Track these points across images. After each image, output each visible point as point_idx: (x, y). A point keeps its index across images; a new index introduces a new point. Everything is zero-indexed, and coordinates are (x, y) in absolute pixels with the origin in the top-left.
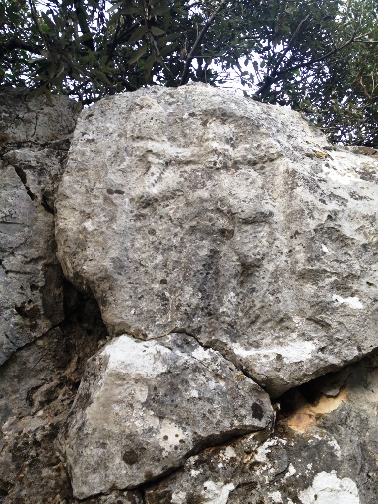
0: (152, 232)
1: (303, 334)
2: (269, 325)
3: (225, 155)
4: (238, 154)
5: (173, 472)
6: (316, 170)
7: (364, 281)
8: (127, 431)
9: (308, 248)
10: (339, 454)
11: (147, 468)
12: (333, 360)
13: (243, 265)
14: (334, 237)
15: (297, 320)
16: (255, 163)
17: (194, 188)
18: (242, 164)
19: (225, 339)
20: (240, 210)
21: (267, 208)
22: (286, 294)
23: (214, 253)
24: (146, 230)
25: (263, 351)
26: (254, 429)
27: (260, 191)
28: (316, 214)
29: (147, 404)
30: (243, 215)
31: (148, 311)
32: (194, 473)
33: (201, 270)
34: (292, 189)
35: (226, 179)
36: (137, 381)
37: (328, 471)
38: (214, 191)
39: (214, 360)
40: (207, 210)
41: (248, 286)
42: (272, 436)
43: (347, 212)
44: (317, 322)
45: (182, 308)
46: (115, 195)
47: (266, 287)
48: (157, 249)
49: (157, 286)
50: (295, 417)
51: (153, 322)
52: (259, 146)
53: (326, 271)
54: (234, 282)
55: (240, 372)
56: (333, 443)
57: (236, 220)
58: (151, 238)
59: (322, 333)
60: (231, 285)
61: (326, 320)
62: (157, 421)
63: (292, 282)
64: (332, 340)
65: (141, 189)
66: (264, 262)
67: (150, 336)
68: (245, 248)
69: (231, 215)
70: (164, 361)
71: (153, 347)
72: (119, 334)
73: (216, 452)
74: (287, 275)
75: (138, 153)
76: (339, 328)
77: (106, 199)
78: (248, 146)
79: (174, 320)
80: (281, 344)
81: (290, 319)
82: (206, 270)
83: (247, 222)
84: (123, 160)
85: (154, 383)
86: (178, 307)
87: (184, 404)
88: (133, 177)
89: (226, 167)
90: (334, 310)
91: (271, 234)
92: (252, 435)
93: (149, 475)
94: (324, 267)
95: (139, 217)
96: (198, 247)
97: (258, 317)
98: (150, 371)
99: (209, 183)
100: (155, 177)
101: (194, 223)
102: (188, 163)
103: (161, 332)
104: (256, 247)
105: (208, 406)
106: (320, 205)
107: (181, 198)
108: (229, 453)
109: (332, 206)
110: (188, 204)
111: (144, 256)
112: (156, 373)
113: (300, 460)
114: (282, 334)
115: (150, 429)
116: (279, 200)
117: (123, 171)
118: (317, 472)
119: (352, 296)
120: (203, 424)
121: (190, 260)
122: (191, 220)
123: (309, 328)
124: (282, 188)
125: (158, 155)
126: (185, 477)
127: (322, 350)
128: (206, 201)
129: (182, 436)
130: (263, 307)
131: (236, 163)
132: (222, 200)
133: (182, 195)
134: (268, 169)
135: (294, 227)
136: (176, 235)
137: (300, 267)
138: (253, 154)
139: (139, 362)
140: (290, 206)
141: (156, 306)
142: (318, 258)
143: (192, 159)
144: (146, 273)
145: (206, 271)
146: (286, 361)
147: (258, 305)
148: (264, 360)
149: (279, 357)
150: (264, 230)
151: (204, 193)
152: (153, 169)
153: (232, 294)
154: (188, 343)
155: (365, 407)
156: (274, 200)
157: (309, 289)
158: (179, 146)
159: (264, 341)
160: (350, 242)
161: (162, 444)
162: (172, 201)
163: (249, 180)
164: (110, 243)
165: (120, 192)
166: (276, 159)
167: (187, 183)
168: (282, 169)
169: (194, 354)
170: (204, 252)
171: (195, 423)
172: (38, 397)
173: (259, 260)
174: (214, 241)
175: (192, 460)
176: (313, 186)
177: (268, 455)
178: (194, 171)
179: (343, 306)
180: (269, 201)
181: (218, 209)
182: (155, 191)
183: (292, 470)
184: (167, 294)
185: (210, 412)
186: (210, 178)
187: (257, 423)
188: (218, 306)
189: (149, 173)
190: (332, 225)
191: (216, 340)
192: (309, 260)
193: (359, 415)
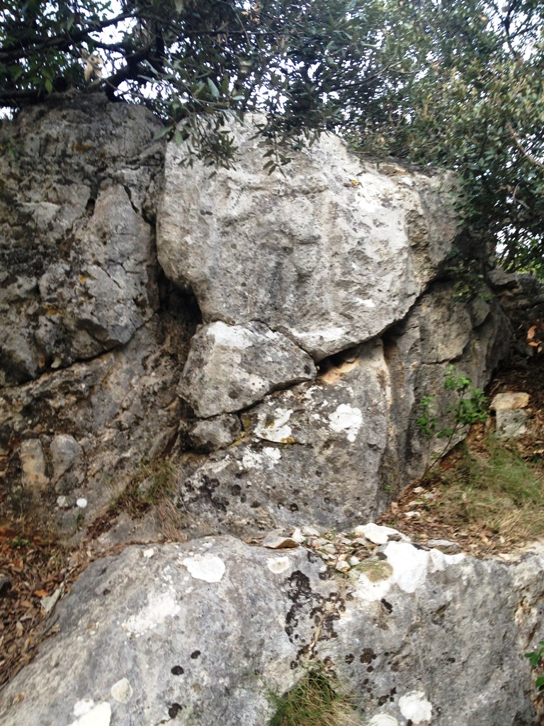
0: (234, 246)
1: (336, 324)
2: (315, 317)
3: (286, 185)
4: (296, 184)
5: (258, 403)
6: (351, 200)
7: (376, 288)
8: (231, 380)
9: (343, 265)
10: (352, 395)
11: (244, 401)
12: (354, 340)
13: (299, 275)
14: (360, 257)
15: (333, 314)
16: (308, 193)
17: (264, 212)
18: (298, 192)
19: (286, 326)
20: (298, 234)
21: (316, 233)
22: (327, 297)
23: (279, 264)
24: (229, 245)
25: (311, 334)
26: (305, 380)
27: (312, 218)
28: (350, 240)
29: (241, 365)
30: (300, 238)
31: (235, 305)
32: (270, 404)
33: (270, 277)
34: (335, 218)
35: (287, 205)
36: (234, 351)
37: (346, 403)
38: (278, 215)
39: (281, 339)
40: (274, 231)
41: (302, 289)
42: (314, 385)
43: (370, 238)
44: (345, 316)
45: (258, 304)
46: (207, 216)
47: (314, 291)
48: (237, 259)
49: (239, 288)
50: (327, 375)
51: (238, 313)
52: (312, 178)
53: (353, 282)
54: (293, 287)
55: (297, 347)
56: (350, 389)
57: (295, 241)
58: (233, 250)
59: (348, 323)
60: (291, 289)
61: (351, 315)
62: (247, 374)
63: (331, 288)
64: (354, 327)
65: (225, 211)
66: (313, 273)
67: (237, 322)
68: (301, 263)
69: (291, 236)
70: (250, 339)
71: (241, 330)
72: (215, 321)
73: (282, 393)
74: (328, 283)
75: (220, 179)
76: (358, 319)
77: (200, 219)
78: (302, 177)
79: (252, 313)
80: (322, 329)
81: (328, 313)
82: (273, 277)
83: (302, 243)
84: (210, 185)
85: (244, 352)
86: (255, 303)
87: (264, 365)
88: (218, 199)
89: (286, 195)
90: (357, 308)
91: (318, 252)
92: (303, 384)
93: (245, 404)
94: (353, 279)
95: (224, 234)
96: (268, 260)
97: (308, 311)
98: (242, 345)
99: (274, 208)
100: (234, 201)
101: (264, 241)
102: (257, 189)
103: (243, 320)
104: (309, 262)
105: (278, 366)
106: (353, 232)
107: (253, 219)
108: (289, 393)
109: (361, 233)
110: (259, 225)
111: (229, 265)
112: (245, 346)
113: (330, 398)
114: (323, 323)
115: (244, 379)
116: (324, 225)
117: (210, 195)
118: (340, 404)
119: (368, 299)
120: (275, 377)
121: (262, 270)
122: (262, 238)
123: (340, 319)
124: (327, 216)
125: (236, 182)
126: (265, 406)
127: (347, 333)
128: (273, 224)
129: (263, 384)
130: (311, 305)
131: (293, 191)
132: (284, 224)
133: (255, 217)
134: (317, 198)
135: (335, 249)
136: (251, 249)
137: (337, 278)
138: (307, 185)
139: (234, 339)
140: (332, 232)
141: (240, 302)
142: (349, 273)
143: (261, 186)
144: (231, 277)
146: (326, 340)
147: (309, 303)
148: (312, 339)
149: (321, 338)
150: (314, 249)
151: (271, 217)
152: (233, 194)
153: (292, 295)
154: (262, 328)
155: (369, 370)
156: (321, 225)
157: (342, 293)
158: (250, 172)
159: (311, 328)
160: (369, 260)
161: (252, 388)
162: (247, 221)
163: (304, 208)
164: (206, 255)
165: (210, 213)
166: (323, 191)
167: (258, 207)
168: (327, 200)
169: (267, 334)
170: (272, 264)
171: (271, 376)
172: (150, 363)
173: (310, 272)
174: (279, 255)
175: (269, 397)
176: (348, 216)
177: (312, 395)
178: (263, 196)
179: (362, 305)
180: (317, 226)
181: (282, 231)
182: (235, 213)
183: (326, 403)
184: (247, 294)
185: (279, 370)
186: (275, 204)
187: (307, 376)
188: (282, 303)
189: (230, 197)
190: (359, 248)
191: (281, 327)
192: (344, 274)
193: (365, 374)
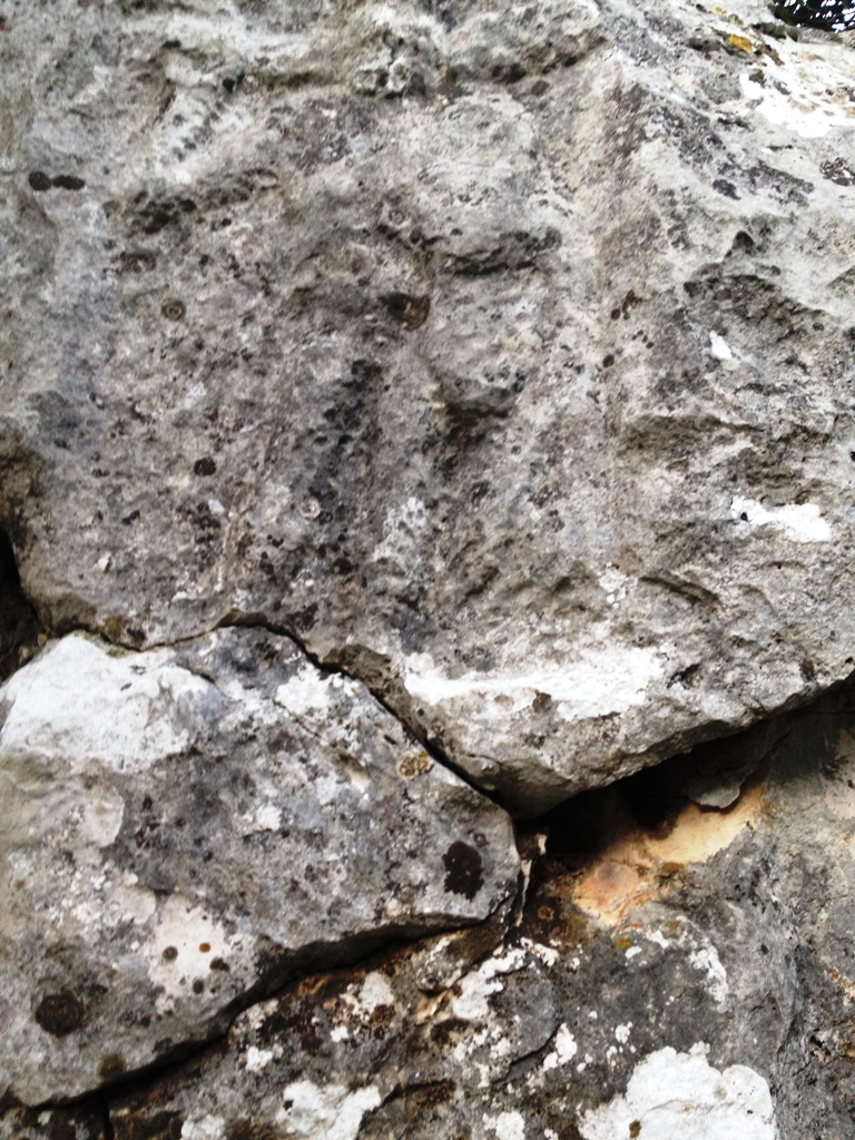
0: (175, 310)
1: (629, 627)
2: (524, 599)
3: (416, 49)
4: (463, 46)
6: (718, 91)
7: (843, 449)
8: (50, 936)
9: (662, 349)
10: (720, 993)
11: (109, 1045)
12: (718, 707)
13: (453, 409)
14: (753, 309)
15: (611, 581)
16: (516, 74)
17: (310, 161)
18: (473, 76)
19: (384, 643)
20: (447, 231)
21: (538, 218)
22: (583, 501)
23: (366, 376)
24: (156, 305)
25: (499, 682)
26: (447, 924)
27: (525, 165)
28: (697, 233)
29: (117, 853)
30: (457, 246)
31: (152, 560)
32: (257, 1058)
33: (320, 428)
34: (626, 151)
35: (414, 128)
36: (90, 782)
37: (682, 1044)
38: (372, 168)
39: (340, 711)
40: (347, 233)
41: (466, 476)
42: (512, 939)
43: (806, 223)
44: (676, 588)
45: (255, 552)
46: (55, 192)
47: (520, 480)
48: (188, 363)
49: (183, 482)
50: (597, 872)
51: (166, 593)
52: (530, 14)
53: (717, 423)
54: (422, 466)
55: (416, 750)
56: (706, 958)
57: (436, 264)
58: (171, 328)
59: (688, 623)
60: (411, 476)
61: (705, 582)
62: (149, 901)
63: (608, 462)
64: (721, 645)
65: (139, 170)
66: (521, 400)
67: (153, 638)
68: (462, 356)
69: (422, 246)
70: (182, 719)
71: (158, 669)
73: (334, 990)
74: (590, 439)
75: (136, 53)
76: (745, 604)
77: (25, 206)
78: (493, 17)
79: (229, 588)
80: (557, 656)
81: (588, 579)
82: (338, 427)
83: (469, 268)
84: (86, 78)
85: (143, 787)
86: (243, 546)
87: (234, 851)
88: (118, 135)
89: (419, 89)
90: (733, 548)
91: (547, 306)
92: (444, 942)
93: (112, 1066)
94: (709, 409)
95: (133, 261)
96: (314, 356)
97: (491, 574)
98: (131, 750)
99: (358, 144)
100: (185, 131)
101: (307, 278)
102: (298, 81)
103: (189, 626)
104: (497, 349)
105: (308, 857)
106: (714, 201)
107: (271, 196)
108: (375, 991)
109: (757, 202)
110: (292, 216)
111: (145, 387)
112: (152, 756)
113: (594, 1015)
114: (563, 625)
115: (125, 930)
116: (584, 191)
117: (84, 114)
118: (646, 1049)
119: (800, 500)
120: (289, 910)
121: (286, 398)
122: (299, 269)
123: (648, 608)
124: (596, 153)
125: (198, 57)
126: (228, 1071)
127: (686, 675)
128: (345, 203)
129: (221, 950)
130: (508, 542)
131: (453, 75)
132: (395, 199)
133: (274, 187)
134: (556, 90)
135: (623, 281)
136: (249, 318)
137: (632, 412)
138: (511, 43)
139: (100, 723)
140: (616, 209)
141: (179, 543)
142: (692, 381)
143: (312, 67)
144: (151, 439)
145: (339, 433)
146: (564, 713)
147: (494, 536)
148: (493, 712)
149: (543, 702)
150: (527, 295)
151: (338, 178)
152: (181, 104)
153: (414, 504)
154: (272, 655)
156: (569, 192)
157: (658, 481)
158: (274, 28)
159: (507, 649)
160: (808, 323)
161: (157, 975)
162: (240, 207)
163: (491, 131)
164: (30, 347)
165: (71, 183)
166: (582, 56)
167: (291, 147)
168: (600, 87)
169: (284, 692)
170: (332, 372)
171: (265, 910)
173: (504, 394)
174: (368, 334)
175: (256, 1016)
176: (695, 137)
177: (494, 1001)
178: (315, 105)
179: (766, 534)
180: (551, 196)
181: (382, 229)
182: (183, 176)
183: (566, 1045)
184: (216, 507)
185: (311, 874)
186: (365, 126)
187: (459, 906)
188: (367, 541)
189: (169, 116)
190: (748, 266)
191: (358, 649)
192: (665, 388)
